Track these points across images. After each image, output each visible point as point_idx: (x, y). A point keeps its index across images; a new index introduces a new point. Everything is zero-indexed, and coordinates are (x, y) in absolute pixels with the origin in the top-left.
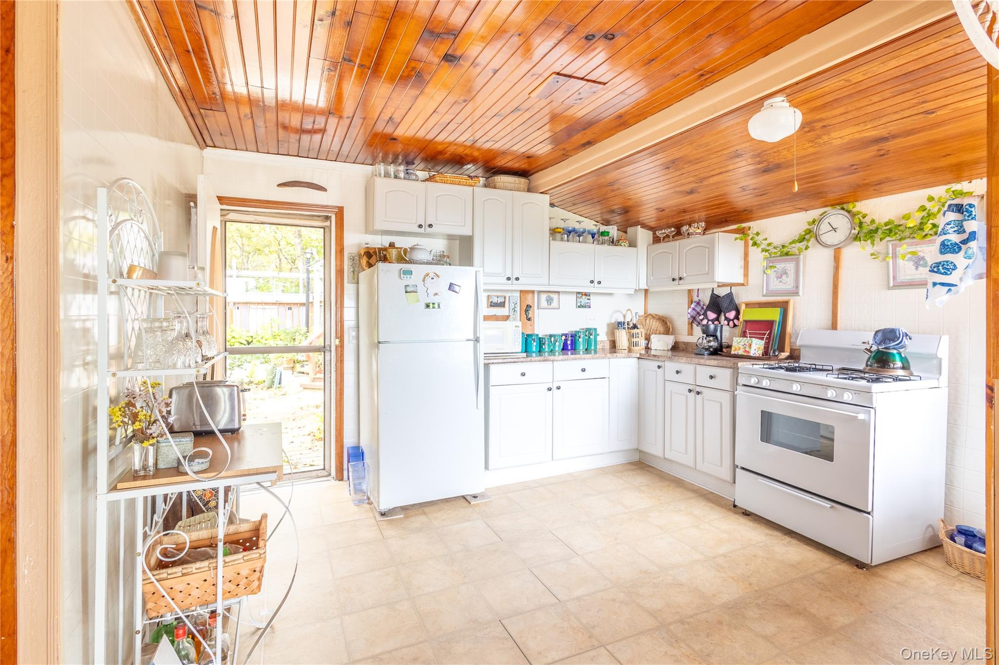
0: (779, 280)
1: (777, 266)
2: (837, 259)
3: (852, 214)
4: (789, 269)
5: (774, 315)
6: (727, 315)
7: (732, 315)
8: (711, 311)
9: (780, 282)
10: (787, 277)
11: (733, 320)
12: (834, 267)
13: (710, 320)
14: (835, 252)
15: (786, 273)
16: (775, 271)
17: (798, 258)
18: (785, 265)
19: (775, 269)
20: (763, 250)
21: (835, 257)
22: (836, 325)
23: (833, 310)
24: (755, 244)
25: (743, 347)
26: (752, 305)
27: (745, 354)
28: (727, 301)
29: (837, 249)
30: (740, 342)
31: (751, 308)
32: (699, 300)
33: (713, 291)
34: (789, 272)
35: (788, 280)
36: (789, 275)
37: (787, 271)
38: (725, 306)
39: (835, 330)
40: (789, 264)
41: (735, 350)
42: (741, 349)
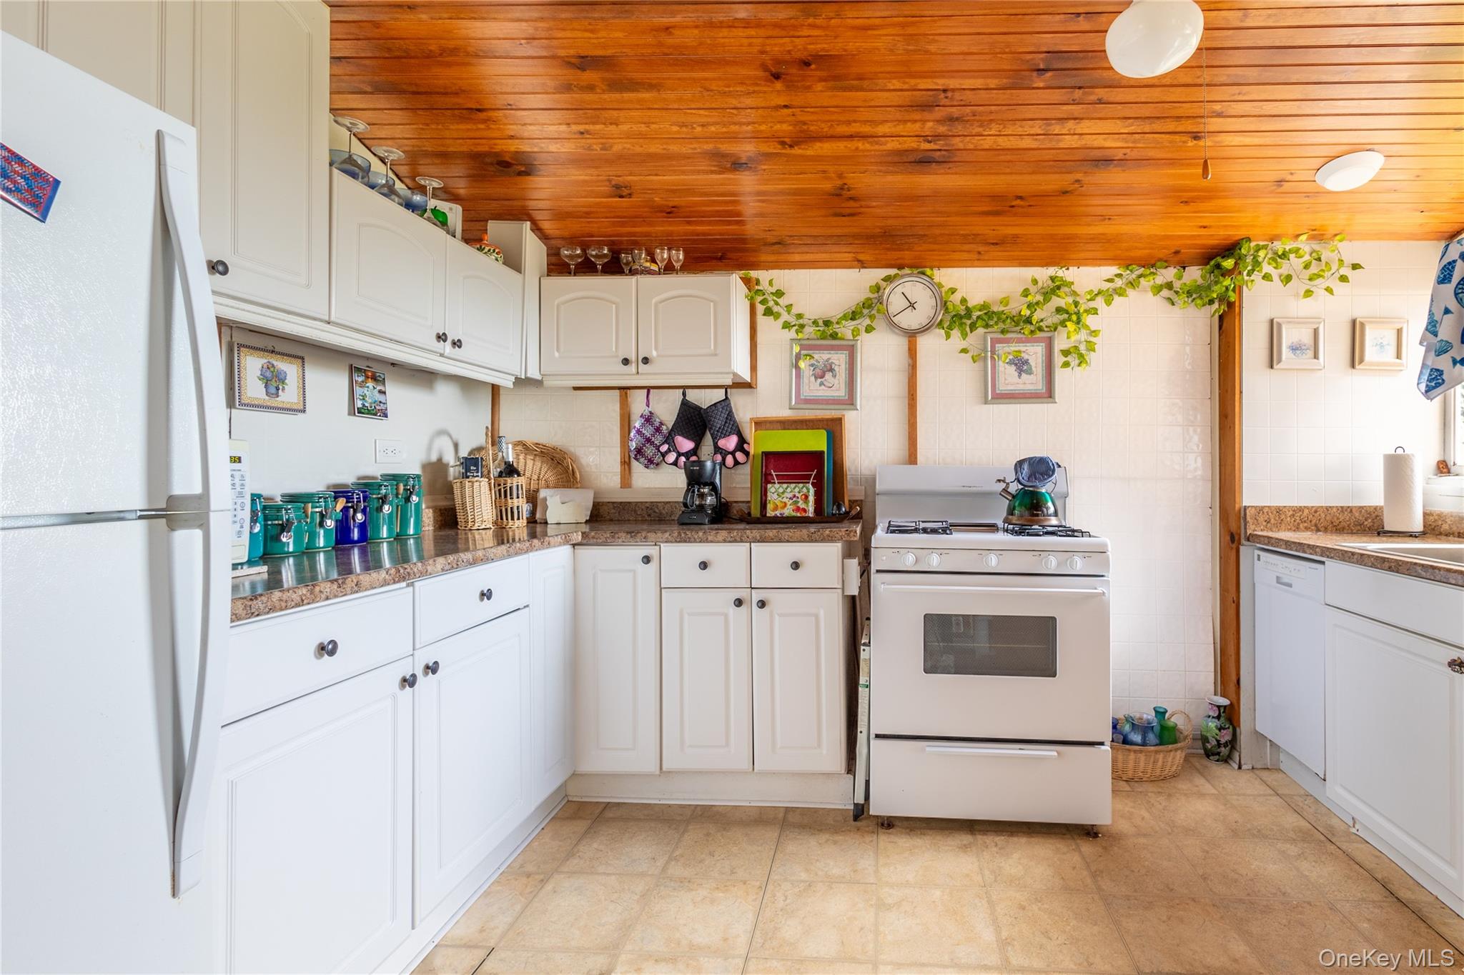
0: (819, 380)
1: (816, 356)
2: (912, 352)
3: (936, 287)
4: (837, 362)
5: (815, 442)
6: (721, 443)
7: (731, 443)
8: (679, 435)
9: (821, 384)
10: (834, 376)
11: (733, 453)
12: (909, 365)
13: (683, 454)
14: (909, 341)
15: (831, 370)
16: (812, 365)
17: (853, 346)
18: (829, 356)
19: (812, 361)
20: (787, 326)
21: (910, 349)
22: (916, 458)
23: (909, 433)
24: (768, 312)
25: (791, 501)
26: (768, 425)
27: (799, 515)
28: (723, 415)
29: (912, 335)
30: (783, 493)
31: (766, 430)
32: (651, 412)
33: (684, 394)
34: (836, 368)
35: (836, 381)
36: (837, 373)
37: (833, 366)
38: (719, 426)
39: (914, 464)
40: (837, 353)
41: (776, 508)
42: (788, 506)
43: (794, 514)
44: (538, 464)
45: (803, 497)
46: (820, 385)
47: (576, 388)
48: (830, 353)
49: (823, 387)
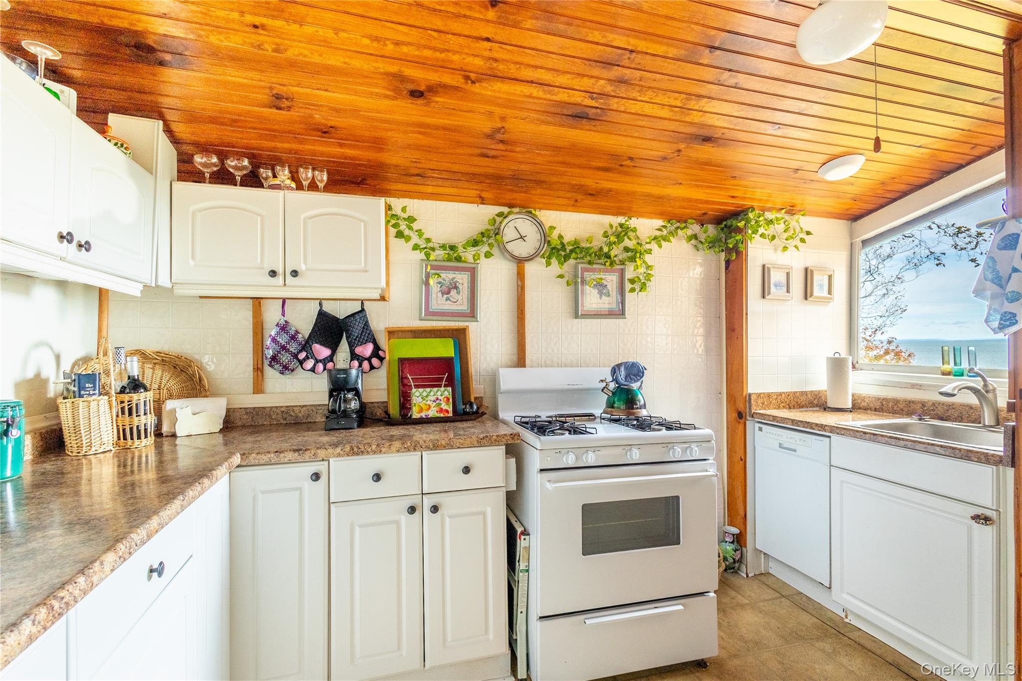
0: (445, 296)
1: (443, 275)
2: (520, 276)
3: (540, 224)
4: (460, 281)
5: (445, 349)
6: (359, 350)
7: (367, 350)
8: (317, 343)
9: (448, 299)
10: (458, 293)
11: (369, 360)
12: (518, 285)
13: (320, 361)
14: (519, 267)
15: (456, 287)
16: (439, 283)
17: (474, 268)
18: (454, 276)
19: (440, 280)
20: (416, 247)
21: (519, 273)
22: (525, 361)
23: (519, 342)
24: (400, 235)
25: (435, 404)
26: (400, 334)
27: (442, 415)
28: (360, 325)
29: (520, 262)
30: (427, 396)
31: (399, 338)
32: (286, 322)
33: (320, 304)
34: (460, 286)
35: (460, 298)
36: (461, 291)
37: (457, 284)
38: (356, 334)
39: (523, 367)
40: (461, 274)
41: (421, 410)
42: (432, 408)
43: (438, 415)
44: (159, 372)
45: (445, 399)
46: (446, 300)
47: (201, 297)
48: (455, 274)
49: (449, 302)
